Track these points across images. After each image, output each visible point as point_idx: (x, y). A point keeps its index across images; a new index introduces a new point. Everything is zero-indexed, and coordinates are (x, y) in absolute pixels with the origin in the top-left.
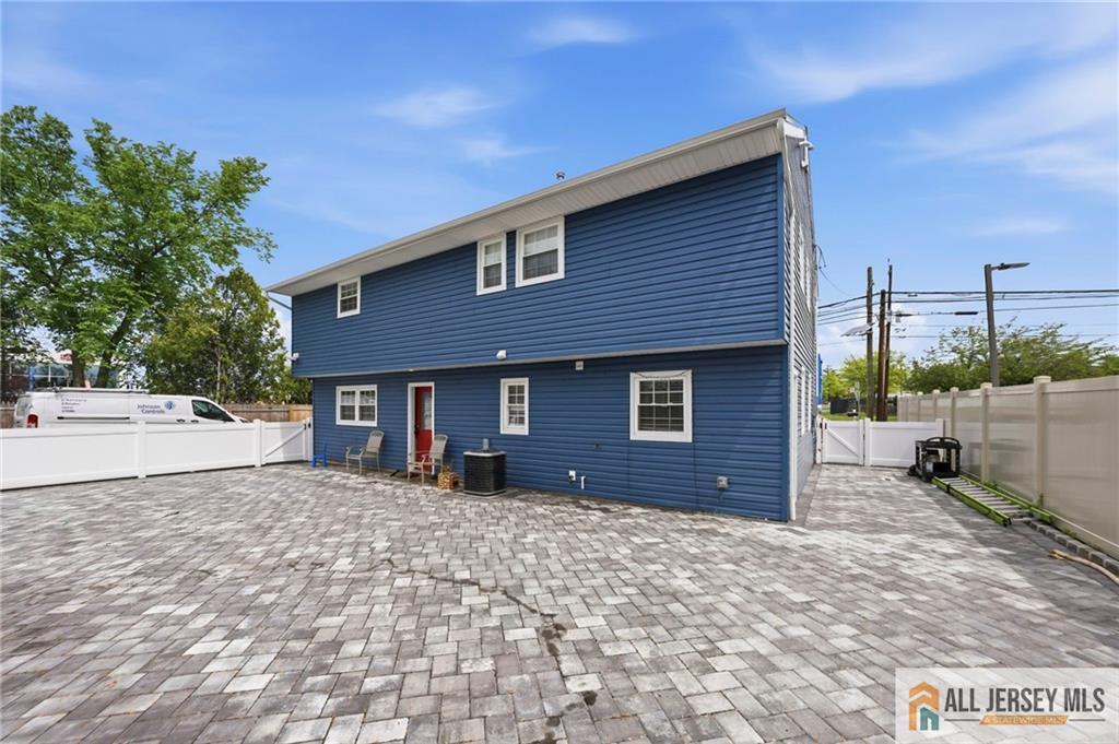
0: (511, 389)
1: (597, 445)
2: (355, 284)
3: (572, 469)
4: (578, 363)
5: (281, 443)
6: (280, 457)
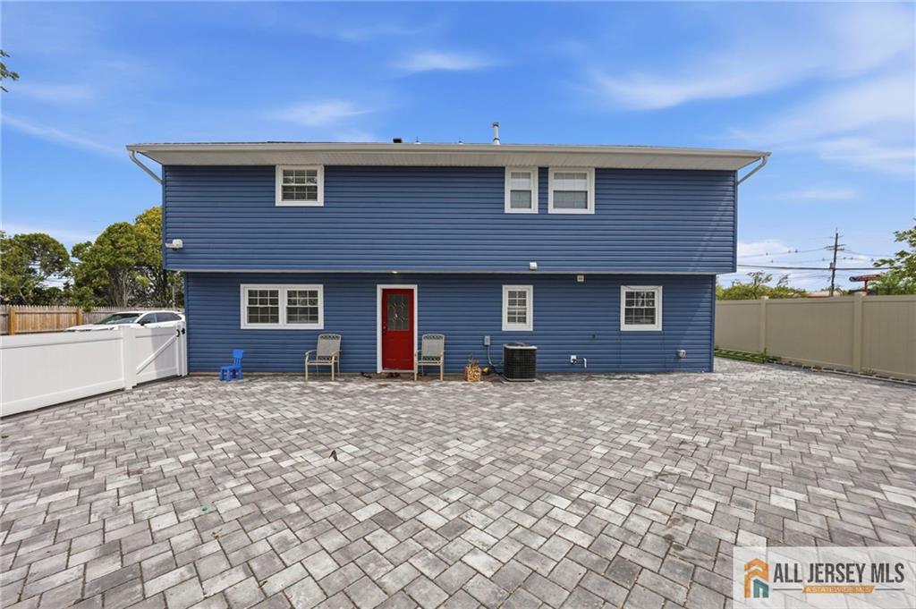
0: (511, 294)
1: (594, 335)
2: (314, 173)
3: (573, 354)
4: (578, 277)
5: (152, 356)
6: (152, 374)
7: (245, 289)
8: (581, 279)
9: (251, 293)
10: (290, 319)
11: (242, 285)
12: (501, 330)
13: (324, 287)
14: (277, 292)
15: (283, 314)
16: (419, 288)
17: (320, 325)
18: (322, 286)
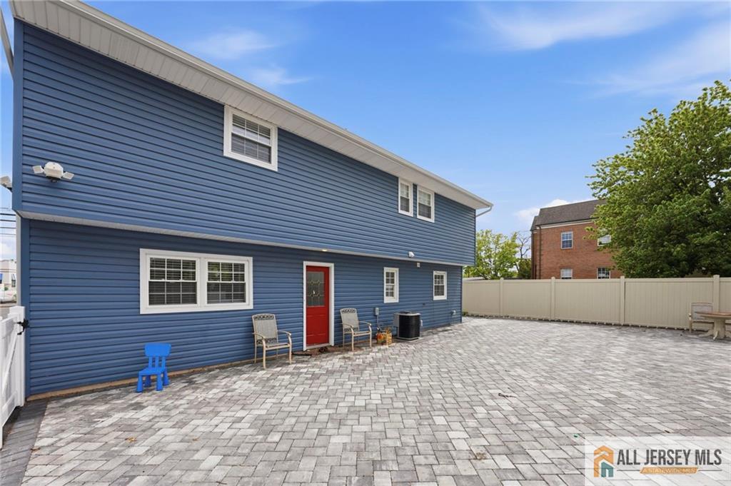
7: (146, 257)
8: (418, 265)
9: (155, 263)
10: (211, 299)
11: (142, 250)
12: (383, 302)
13: (254, 261)
14: (194, 263)
15: (202, 292)
16: (335, 266)
17: (248, 304)
18: (251, 259)
